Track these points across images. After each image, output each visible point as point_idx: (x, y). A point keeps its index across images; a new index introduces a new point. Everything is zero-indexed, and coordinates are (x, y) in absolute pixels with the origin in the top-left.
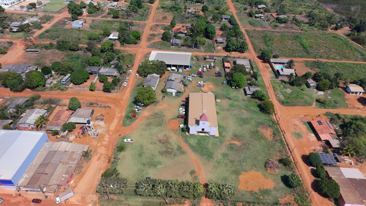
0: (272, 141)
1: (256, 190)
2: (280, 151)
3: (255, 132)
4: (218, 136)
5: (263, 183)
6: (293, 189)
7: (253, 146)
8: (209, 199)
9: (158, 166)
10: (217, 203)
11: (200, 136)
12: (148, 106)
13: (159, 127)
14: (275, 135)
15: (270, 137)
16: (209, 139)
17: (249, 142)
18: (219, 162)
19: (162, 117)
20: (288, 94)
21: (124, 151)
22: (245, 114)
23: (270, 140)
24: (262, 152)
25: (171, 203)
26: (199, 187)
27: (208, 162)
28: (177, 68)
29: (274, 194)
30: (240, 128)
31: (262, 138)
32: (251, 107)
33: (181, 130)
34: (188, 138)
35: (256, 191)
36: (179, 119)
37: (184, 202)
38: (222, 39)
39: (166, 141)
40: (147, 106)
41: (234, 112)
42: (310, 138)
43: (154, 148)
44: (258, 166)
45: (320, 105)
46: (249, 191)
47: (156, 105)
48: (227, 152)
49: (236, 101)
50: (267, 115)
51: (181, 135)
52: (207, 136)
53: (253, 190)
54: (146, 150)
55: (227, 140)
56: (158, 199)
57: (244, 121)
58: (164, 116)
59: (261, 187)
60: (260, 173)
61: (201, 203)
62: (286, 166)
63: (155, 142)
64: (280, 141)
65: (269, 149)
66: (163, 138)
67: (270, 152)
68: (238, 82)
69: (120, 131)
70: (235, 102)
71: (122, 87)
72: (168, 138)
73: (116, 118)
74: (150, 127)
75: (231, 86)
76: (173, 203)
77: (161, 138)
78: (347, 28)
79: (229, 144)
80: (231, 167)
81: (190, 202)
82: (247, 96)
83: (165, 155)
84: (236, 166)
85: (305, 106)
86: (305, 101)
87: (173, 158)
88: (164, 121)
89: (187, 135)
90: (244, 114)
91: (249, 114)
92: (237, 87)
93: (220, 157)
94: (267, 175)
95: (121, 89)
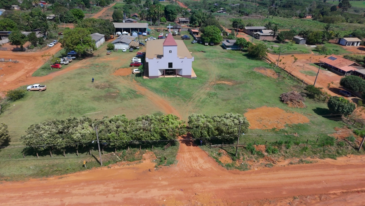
0: (278, 79)
1: (282, 126)
2: (295, 86)
3: (249, 72)
4: (196, 77)
5: (289, 118)
6: (341, 122)
7: (252, 84)
8: (195, 147)
9: (88, 113)
10: (214, 151)
11: (167, 78)
12: (84, 60)
13: (97, 75)
14: (279, 74)
15: (273, 75)
16: (181, 80)
17: (245, 81)
18: (203, 102)
19: (104, 67)
20: (277, 48)
21: (22, 100)
22: (230, 61)
23: (275, 78)
24: (269, 88)
25: (109, 162)
26: (170, 120)
27: (185, 102)
28: (129, 32)
29: (316, 129)
30: (226, 71)
31: (262, 77)
32: (235, 57)
33: (134, 76)
34: (146, 82)
35: (283, 128)
36: (131, 68)
37: (141, 157)
38: (184, 19)
39: (108, 86)
40: (81, 60)
41: (213, 59)
42: (327, 74)
43: (85, 94)
44: (270, 101)
45: (320, 53)
46: (270, 130)
47: (96, 59)
48: (214, 91)
49: (213, 53)
50: (259, 61)
51: (135, 80)
52: (179, 78)
53: (276, 127)
54: (69, 97)
55: (210, 81)
56: (79, 157)
57: (230, 65)
58: (109, 66)
59: (289, 123)
60: (277, 109)
61: (178, 153)
62: (313, 99)
63: (89, 88)
64: (288, 78)
65: (277, 86)
66: (103, 84)
67: (280, 88)
68: (213, 36)
69: (24, 81)
70: (211, 54)
71: (46, 48)
72: (111, 83)
73: (23, 70)
74: (82, 75)
75: (203, 44)
76: (114, 161)
77: (98, 84)
78: (309, 16)
79: (214, 85)
80: (226, 106)
81: (154, 155)
82: (226, 49)
83: (104, 100)
84: (234, 103)
85: (302, 54)
86: (301, 51)
87: (120, 102)
88: (107, 70)
89: (146, 80)
90: (227, 61)
91: (235, 61)
92: (211, 44)
93: (204, 97)
94: (290, 109)
95: (43, 49)
